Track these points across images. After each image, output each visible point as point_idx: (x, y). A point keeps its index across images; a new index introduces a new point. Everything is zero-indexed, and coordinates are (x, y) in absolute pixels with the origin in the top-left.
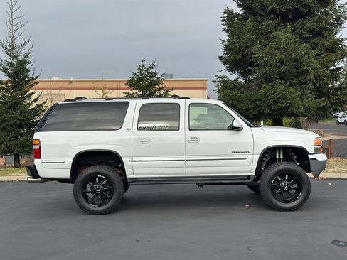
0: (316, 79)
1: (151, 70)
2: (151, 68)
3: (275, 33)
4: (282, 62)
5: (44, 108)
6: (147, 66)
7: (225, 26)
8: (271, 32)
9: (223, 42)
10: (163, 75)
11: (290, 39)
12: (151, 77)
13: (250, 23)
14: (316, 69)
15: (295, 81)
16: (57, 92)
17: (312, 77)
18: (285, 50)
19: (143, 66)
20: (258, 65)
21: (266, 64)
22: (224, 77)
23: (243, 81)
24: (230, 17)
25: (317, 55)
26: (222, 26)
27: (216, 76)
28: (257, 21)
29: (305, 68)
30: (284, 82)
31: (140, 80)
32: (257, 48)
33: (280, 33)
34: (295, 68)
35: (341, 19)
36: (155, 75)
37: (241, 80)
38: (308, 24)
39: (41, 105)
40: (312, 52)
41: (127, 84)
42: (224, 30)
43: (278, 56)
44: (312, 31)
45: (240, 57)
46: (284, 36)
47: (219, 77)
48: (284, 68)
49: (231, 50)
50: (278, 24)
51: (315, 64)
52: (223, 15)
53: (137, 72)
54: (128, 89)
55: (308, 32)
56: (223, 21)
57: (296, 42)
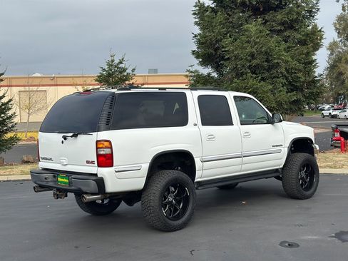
0: (288, 73)
1: (121, 66)
2: (121, 63)
3: (246, 26)
4: (253, 56)
5: (10, 106)
6: (117, 61)
7: (197, 20)
8: (242, 25)
9: (196, 36)
10: (133, 70)
11: (261, 32)
12: (121, 72)
13: (220, 17)
14: (287, 62)
15: (266, 75)
16: (35, 89)
17: (283, 70)
18: (256, 43)
19: (113, 61)
20: (228, 59)
21: (236, 57)
22: (196, 71)
23: (216, 76)
24: (201, 11)
25: (289, 47)
26: (194, 19)
27: (188, 71)
28: (228, 14)
29: (276, 61)
30: (254, 76)
31: (110, 75)
32: (227, 41)
33: (250, 26)
34: (266, 61)
35: (314, 10)
36: (124, 70)
37: (215, 75)
38: (280, 16)
39: (7, 103)
40: (284, 45)
41: (97, 80)
42: (196, 23)
43: (249, 50)
44: (282, 24)
45: (211, 51)
46: (255, 29)
47: (192, 72)
48: (255, 62)
49: (203, 43)
50: (249, 17)
51: (286, 56)
52: (194, 9)
53: (106, 67)
54: (98, 85)
55: (280, 24)
56: (194, 14)
57: (267, 35)
